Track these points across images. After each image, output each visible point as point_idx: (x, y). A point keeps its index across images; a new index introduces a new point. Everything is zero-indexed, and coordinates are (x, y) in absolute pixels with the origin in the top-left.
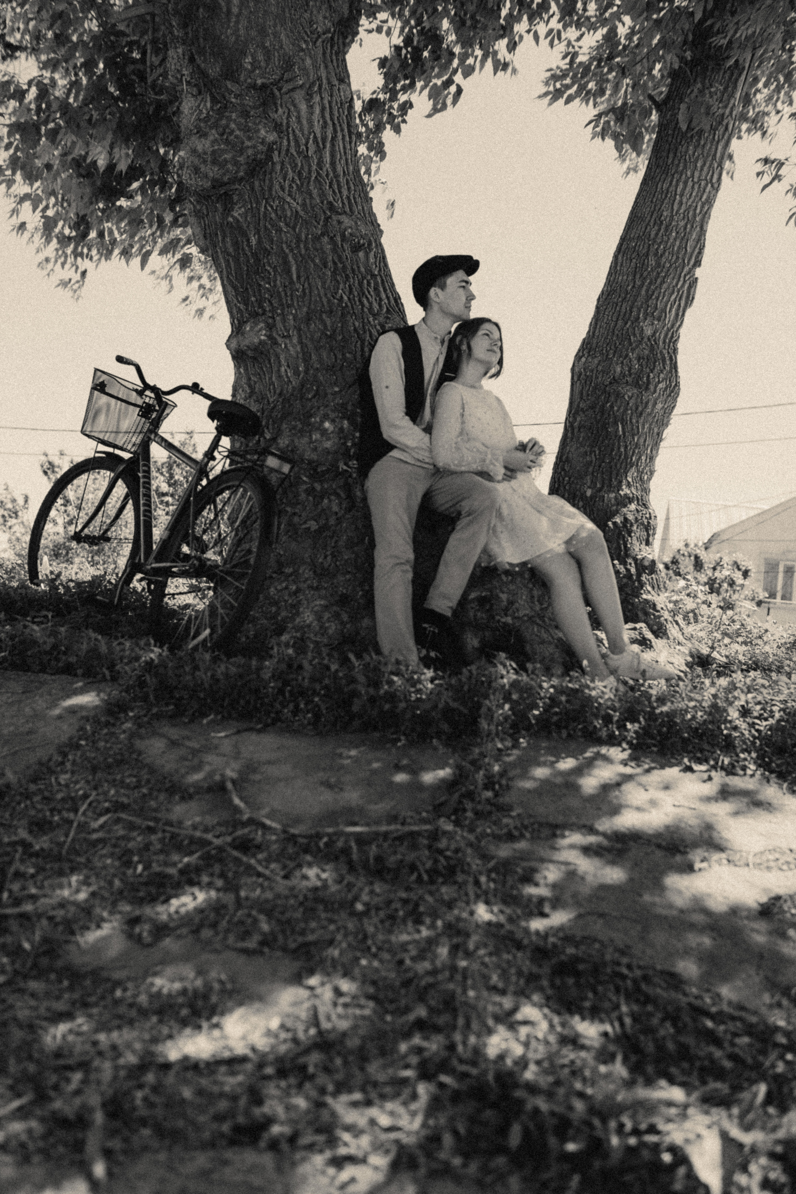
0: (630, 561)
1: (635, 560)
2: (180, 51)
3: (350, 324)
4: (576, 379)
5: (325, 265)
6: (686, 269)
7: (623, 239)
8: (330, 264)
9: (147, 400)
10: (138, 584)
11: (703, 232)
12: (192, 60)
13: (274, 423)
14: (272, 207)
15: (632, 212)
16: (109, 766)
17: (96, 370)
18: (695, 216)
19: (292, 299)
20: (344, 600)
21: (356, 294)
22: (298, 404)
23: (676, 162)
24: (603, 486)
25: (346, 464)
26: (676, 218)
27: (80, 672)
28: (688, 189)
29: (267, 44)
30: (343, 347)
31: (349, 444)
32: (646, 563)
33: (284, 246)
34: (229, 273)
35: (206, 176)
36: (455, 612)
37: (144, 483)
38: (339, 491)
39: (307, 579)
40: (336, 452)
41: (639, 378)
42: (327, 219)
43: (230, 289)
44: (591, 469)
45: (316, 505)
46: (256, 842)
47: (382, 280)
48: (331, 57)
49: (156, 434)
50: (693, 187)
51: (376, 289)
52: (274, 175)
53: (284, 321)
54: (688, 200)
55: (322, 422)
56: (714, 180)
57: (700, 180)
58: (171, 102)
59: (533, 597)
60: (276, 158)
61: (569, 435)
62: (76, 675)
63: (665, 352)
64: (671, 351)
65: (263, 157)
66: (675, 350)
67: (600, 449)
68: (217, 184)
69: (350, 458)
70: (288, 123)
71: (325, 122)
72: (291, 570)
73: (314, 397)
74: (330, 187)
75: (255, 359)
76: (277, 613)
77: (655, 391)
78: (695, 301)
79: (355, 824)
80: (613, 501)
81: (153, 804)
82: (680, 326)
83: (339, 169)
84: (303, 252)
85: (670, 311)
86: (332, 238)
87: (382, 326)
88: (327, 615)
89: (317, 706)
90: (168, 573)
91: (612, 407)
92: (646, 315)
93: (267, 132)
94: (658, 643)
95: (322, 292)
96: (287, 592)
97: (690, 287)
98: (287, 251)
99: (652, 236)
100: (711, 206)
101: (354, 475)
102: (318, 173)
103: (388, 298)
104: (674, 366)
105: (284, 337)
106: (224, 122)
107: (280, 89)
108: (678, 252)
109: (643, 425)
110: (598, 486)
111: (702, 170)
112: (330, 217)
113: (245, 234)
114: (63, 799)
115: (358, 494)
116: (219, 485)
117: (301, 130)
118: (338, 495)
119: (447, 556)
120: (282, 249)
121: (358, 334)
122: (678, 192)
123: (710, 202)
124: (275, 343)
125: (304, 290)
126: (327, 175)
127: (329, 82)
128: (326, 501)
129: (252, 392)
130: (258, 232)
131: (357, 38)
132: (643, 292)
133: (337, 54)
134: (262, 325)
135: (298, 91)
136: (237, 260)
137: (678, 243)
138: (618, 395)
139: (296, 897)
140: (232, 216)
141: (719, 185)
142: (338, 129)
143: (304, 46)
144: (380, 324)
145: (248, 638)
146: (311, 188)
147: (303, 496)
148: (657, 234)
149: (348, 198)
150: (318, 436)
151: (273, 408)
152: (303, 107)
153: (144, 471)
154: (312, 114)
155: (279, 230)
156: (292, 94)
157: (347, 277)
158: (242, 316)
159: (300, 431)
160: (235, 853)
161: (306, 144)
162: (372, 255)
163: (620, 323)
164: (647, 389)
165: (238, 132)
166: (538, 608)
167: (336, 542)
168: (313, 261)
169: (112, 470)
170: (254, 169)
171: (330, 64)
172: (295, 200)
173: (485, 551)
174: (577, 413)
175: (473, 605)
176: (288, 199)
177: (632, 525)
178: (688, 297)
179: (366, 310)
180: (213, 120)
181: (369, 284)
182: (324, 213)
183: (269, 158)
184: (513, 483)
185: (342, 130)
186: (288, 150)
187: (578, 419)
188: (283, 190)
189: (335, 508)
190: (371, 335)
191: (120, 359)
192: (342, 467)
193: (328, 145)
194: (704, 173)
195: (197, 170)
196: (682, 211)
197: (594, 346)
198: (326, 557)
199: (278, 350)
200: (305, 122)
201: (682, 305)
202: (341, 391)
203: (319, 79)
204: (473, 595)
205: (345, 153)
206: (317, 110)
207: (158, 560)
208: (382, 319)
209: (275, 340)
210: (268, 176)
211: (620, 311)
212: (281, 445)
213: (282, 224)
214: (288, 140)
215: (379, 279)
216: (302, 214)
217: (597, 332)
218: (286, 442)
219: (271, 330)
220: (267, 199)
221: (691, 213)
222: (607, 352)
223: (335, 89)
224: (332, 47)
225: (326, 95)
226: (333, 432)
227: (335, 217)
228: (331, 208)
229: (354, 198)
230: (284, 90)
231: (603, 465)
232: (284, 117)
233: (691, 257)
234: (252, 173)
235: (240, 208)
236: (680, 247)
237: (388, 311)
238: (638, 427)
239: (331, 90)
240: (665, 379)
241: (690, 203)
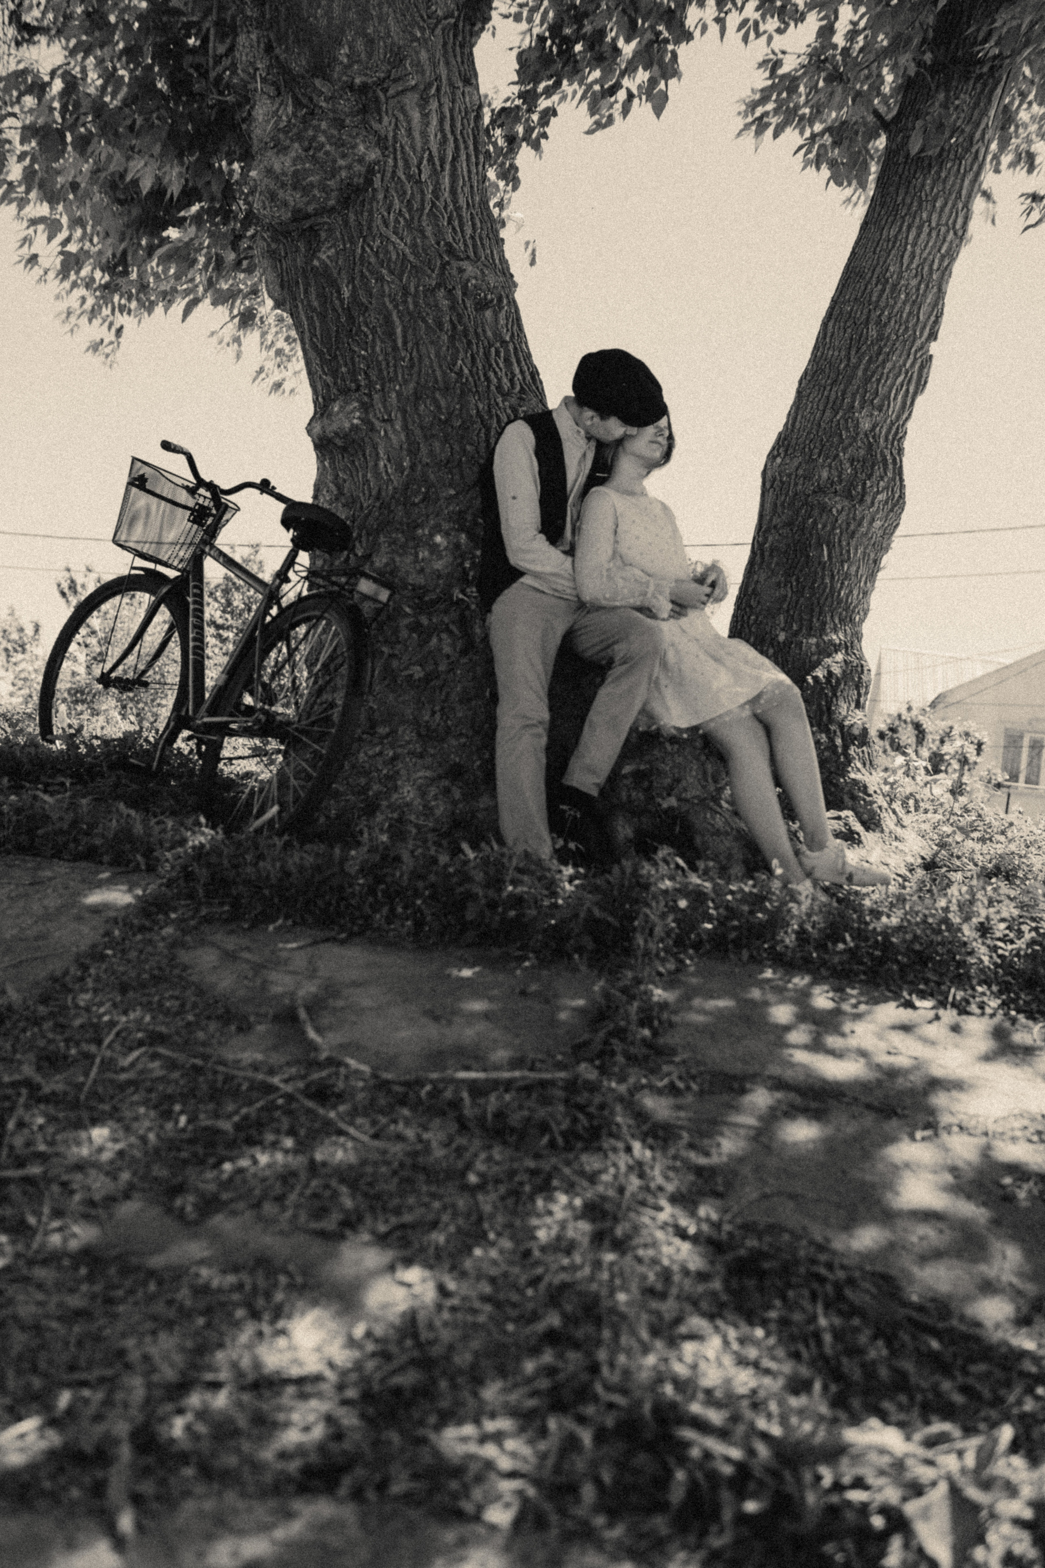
0: (834, 728)
1: (841, 727)
2: (254, 37)
3: (472, 406)
4: (768, 486)
5: (440, 325)
6: (918, 343)
7: (834, 302)
8: (447, 326)
9: (201, 501)
10: (183, 744)
11: (940, 294)
12: (269, 49)
13: (368, 534)
14: (371, 248)
15: (848, 266)
16: (143, 986)
17: (135, 460)
18: (931, 272)
19: (395, 372)
20: (456, 773)
21: (480, 366)
22: (400, 512)
23: (908, 201)
24: (801, 629)
25: (463, 592)
26: (905, 275)
27: (106, 858)
28: (924, 236)
29: (370, 30)
30: (462, 437)
31: (467, 565)
32: (856, 731)
33: (387, 300)
34: (313, 335)
35: (286, 204)
36: (602, 792)
37: (195, 610)
38: (453, 628)
39: (408, 743)
40: (449, 575)
41: (852, 485)
42: (443, 266)
43: (312, 354)
44: (785, 606)
45: (421, 646)
46: (336, 1090)
47: (515, 349)
48: (454, 49)
49: (212, 546)
50: (929, 234)
51: (507, 360)
52: (375, 207)
53: (384, 399)
54: (923, 251)
55: (431, 535)
56: (958, 227)
57: (938, 224)
58: (240, 105)
59: (705, 773)
60: (377, 183)
62: (101, 863)
63: (887, 452)
64: (895, 452)
65: (362, 181)
66: (900, 451)
67: (797, 580)
68: (299, 216)
69: (468, 583)
70: (395, 137)
71: (444, 136)
72: (387, 730)
73: (423, 500)
74: (449, 223)
75: (344, 449)
76: (368, 787)
77: (873, 503)
78: (928, 385)
79: (467, 1068)
80: (814, 648)
81: (201, 1035)
82: (907, 419)
83: (462, 199)
84: (411, 307)
85: (895, 399)
86: (450, 291)
87: (514, 410)
88: (433, 791)
89: (420, 910)
90: (225, 731)
91: (815, 523)
92: (863, 402)
93: (367, 148)
94: (869, 837)
95: (435, 363)
96: (380, 760)
97: (922, 367)
98: (390, 307)
99: (874, 299)
100: (953, 260)
101: (473, 607)
102: (433, 204)
103: (522, 372)
104: (899, 472)
105: (384, 421)
106: (311, 133)
107: (385, 91)
108: (907, 321)
109: (856, 549)
110: (795, 627)
111: (942, 211)
112: (448, 263)
113: (334, 283)
114: (82, 1026)
115: (478, 631)
116: (294, 616)
117: (413, 147)
118: (450, 632)
119: (593, 716)
120: (384, 305)
121: (481, 417)
122: (910, 241)
123: (951, 256)
124: (372, 429)
125: (411, 359)
126: (445, 208)
127: (451, 84)
128: (434, 640)
129: (341, 493)
130: (352, 280)
131: (489, 25)
132: (860, 373)
133: (462, 46)
134: (356, 404)
135: (409, 94)
136: (323, 316)
137: (907, 309)
138: (824, 508)
139: (388, 1163)
140: (319, 259)
141: (965, 231)
142: (462, 146)
143: (419, 34)
144: (511, 408)
145: (328, 817)
146: (424, 223)
147: (405, 633)
148: (880, 296)
149: (472, 238)
150: (426, 553)
151: (368, 515)
152: (416, 115)
153: (195, 595)
154: (427, 124)
155: (380, 279)
156: (401, 98)
157: (469, 343)
158: (329, 391)
159: (402, 547)
160: (310, 1104)
161: (419, 166)
162: (502, 315)
163: (828, 413)
164: (861, 501)
165: (328, 147)
166: (712, 787)
167: (448, 694)
168: (424, 320)
169: (152, 592)
170: (349, 197)
171: (452, 59)
172: (402, 239)
173: (645, 712)
174: (768, 530)
175: (625, 781)
176: (394, 238)
177: (838, 681)
178: (919, 381)
179: (493, 388)
180: (295, 130)
181: (497, 353)
182: (441, 257)
183: (369, 182)
184: (683, 621)
185: (466, 148)
186: (394, 172)
187: (770, 539)
188: (387, 226)
189: (447, 650)
190: (499, 421)
191: (166, 446)
192: (457, 594)
193: (448, 167)
194: (945, 216)
195: (273, 196)
196: (914, 266)
197: (794, 442)
198: (433, 713)
199: (376, 439)
200: (417, 135)
201: (911, 390)
202: (457, 494)
203: (438, 78)
204: (627, 769)
205: (470, 178)
206: (434, 122)
207: (212, 712)
208: (514, 400)
209: (372, 424)
210: (367, 206)
211: (828, 398)
212: (377, 564)
213: (384, 271)
214: (395, 159)
215: (511, 347)
216: (411, 258)
217: (797, 424)
218: (384, 560)
219: (366, 411)
220: (365, 238)
221: (926, 269)
222: (811, 451)
223: (459, 93)
224: (455, 36)
225: (446, 101)
226: (446, 549)
227: (455, 264)
228: (450, 251)
229: (481, 239)
230: (391, 92)
231: (802, 600)
232: (391, 129)
233: (924, 327)
234: (345, 202)
235: (329, 248)
236: (910, 313)
237: (522, 390)
238: (848, 551)
239: (453, 94)
240: (887, 488)
241: (925, 255)
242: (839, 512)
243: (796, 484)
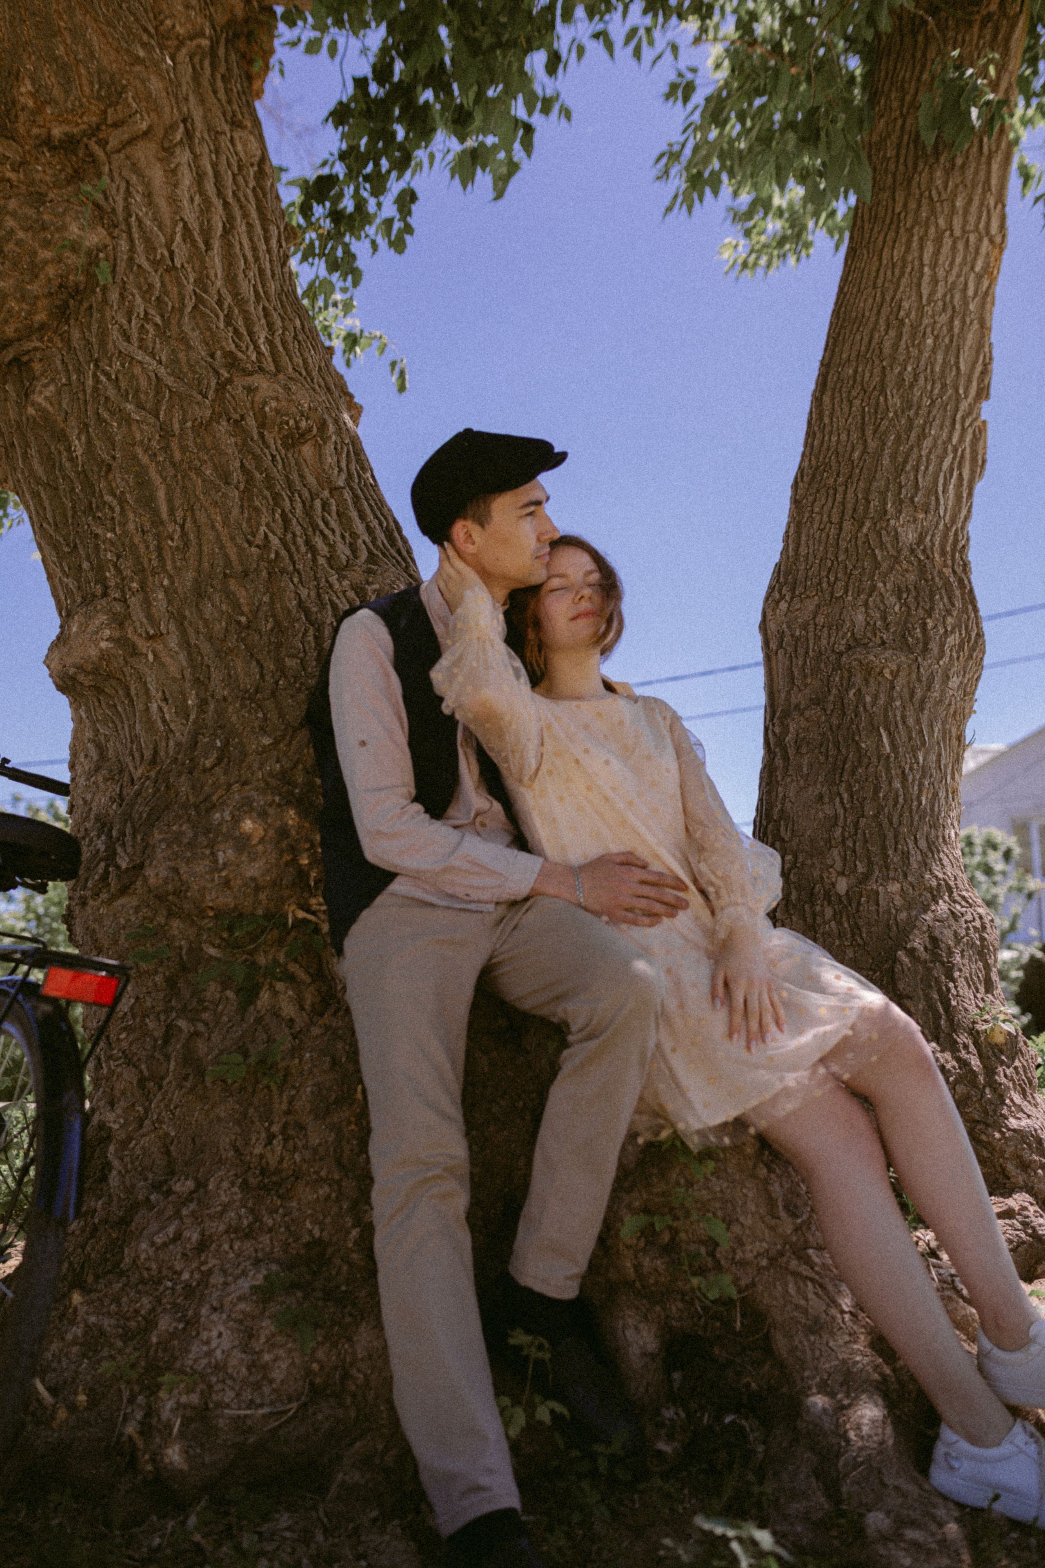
0: (963, 1038)
1: (974, 1034)
3: (289, 595)
4: (773, 646)
5: (226, 478)
6: (964, 406)
7: (826, 366)
8: (237, 476)
14: (108, 375)
15: (836, 313)
18: (965, 302)
19: (160, 556)
21: (298, 531)
23: (913, 205)
24: (870, 870)
25: (301, 906)
26: (928, 309)
28: (946, 249)
29: (60, 51)
30: (279, 645)
31: (304, 861)
32: (1000, 1039)
33: (139, 451)
34: (42, 519)
38: (293, 968)
39: (226, 1207)
40: (274, 883)
41: (906, 631)
42: (221, 387)
43: (47, 549)
44: (838, 832)
45: (243, 1009)
47: (356, 498)
48: (213, 84)
50: (954, 248)
51: (341, 515)
52: (108, 314)
53: (147, 603)
54: (948, 272)
55: (236, 820)
56: (994, 229)
57: (964, 231)
59: (771, 1202)
61: (779, 762)
63: (947, 571)
64: (959, 570)
65: (81, 278)
66: (966, 566)
67: (849, 787)
69: (309, 891)
70: (127, 208)
71: (206, 201)
72: (190, 1184)
73: (219, 760)
74: (228, 323)
75: (98, 690)
76: (150, 1323)
77: (942, 652)
78: (988, 466)
80: (898, 901)
82: (967, 518)
83: (247, 290)
84: (177, 456)
85: (945, 491)
86: (236, 423)
87: (360, 591)
88: (265, 1326)
91: (860, 695)
92: (899, 503)
93: (82, 228)
95: (224, 533)
96: (176, 1249)
97: (976, 440)
98: (145, 459)
99: (887, 351)
102: (199, 300)
103: (370, 530)
104: (970, 599)
105: (150, 638)
107: (103, 143)
108: (943, 376)
109: (931, 726)
110: (861, 868)
111: (966, 212)
112: (229, 381)
113: (62, 437)
117: (157, 220)
118: (291, 978)
120: (135, 457)
121: (307, 612)
122: (926, 260)
123: (990, 272)
124: (134, 652)
125: (184, 534)
126: (220, 303)
127: (210, 128)
128: (265, 996)
129: (102, 759)
130: (85, 427)
131: (273, 61)
132: (886, 461)
134: (103, 618)
135: (141, 144)
137: (940, 358)
138: (868, 670)
140: (34, 404)
141: (1003, 237)
142: (238, 213)
143: (142, 53)
144: (353, 587)
145: (72, 1408)
146: (187, 328)
147: (212, 990)
148: (895, 347)
149: (270, 343)
150: (230, 852)
151: (138, 794)
152: (157, 175)
154: (176, 185)
155: (126, 420)
156: (128, 149)
157: (276, 497)
158: (72, 600)
159: (191, 845)
161: (169, 245)
162: (329, 449)
163: (847, 525)
164: (926, 650)
165: (21, 235)
166: (787, 1226)
168: (199, 472)
170: (66, 306)
171: (211, 98)
172: (153, 355)
174: (786, 714)
176: (140, 356)
177: (950, 953)
178: (974, 459)
179: (321, 561)
181: (325, 506)
182: (217, 373)
183: (91, 277)
185: (245, 216)
186: (131, 259)
187: (792, 727)
188: (128, 339)
192: (294, 913)
193: (216, 244)
194: (972, 219)
196: (939, 295)
197: (801, 575)
198: (269, 1142)
199: (142, 668)
200: (161, 203)
201: (965, 477)
202: (276, 742)
203: (186, 119)
205: (257, 259)
206: (187, 179)
208: (357, 575)
209: (134, 646)
210: (96, 315)
211: (843, 503)
212: (152, 881)
213: (130, 407)
214: (131, 240)
215: (347, 495)
216: (170, 381)
217: (803, 551)
218: (163, 873)
219: (121, 625)
220: (97, 362)
221: (957, 297)
222: (832, 585)
223: (224, 141)
224: (214, 67)
225: (204, 150)
226: (262, 840)
227: (240, 381)
228: (233, 363)
229: (284, 343)
230: (113, 143)
231: (863, 821)
232: (120, 199)
233: (969, 381)
234: (62, 313)
235: (45, 386)
236: (945, 363)
237: (372, 558)
238: (921, 731)
239: (216, 140)
240: (957, 626)
241: (951, 279)
242: (895, 674)
243: (818, 638)
